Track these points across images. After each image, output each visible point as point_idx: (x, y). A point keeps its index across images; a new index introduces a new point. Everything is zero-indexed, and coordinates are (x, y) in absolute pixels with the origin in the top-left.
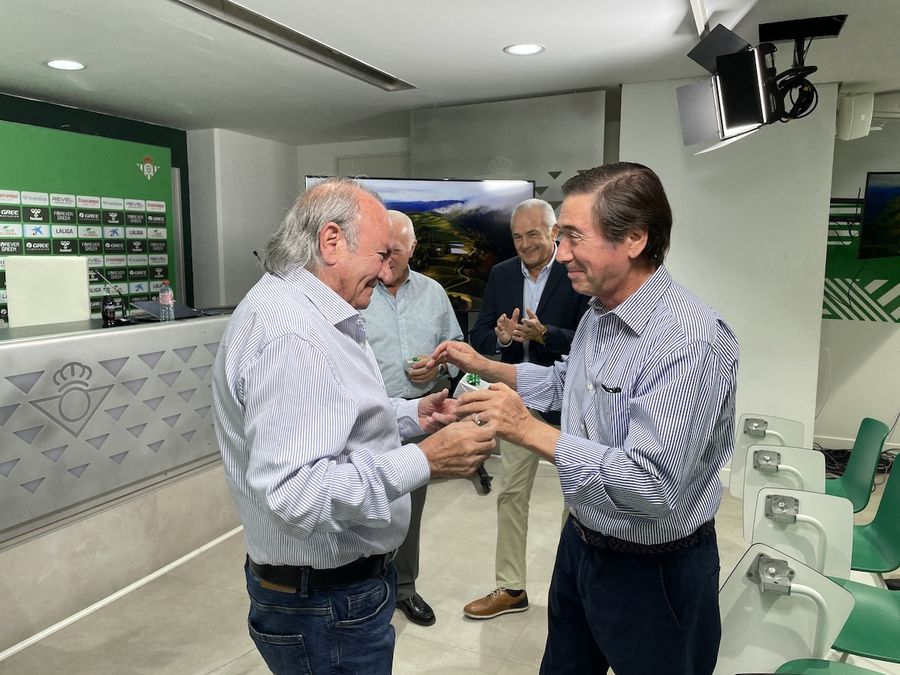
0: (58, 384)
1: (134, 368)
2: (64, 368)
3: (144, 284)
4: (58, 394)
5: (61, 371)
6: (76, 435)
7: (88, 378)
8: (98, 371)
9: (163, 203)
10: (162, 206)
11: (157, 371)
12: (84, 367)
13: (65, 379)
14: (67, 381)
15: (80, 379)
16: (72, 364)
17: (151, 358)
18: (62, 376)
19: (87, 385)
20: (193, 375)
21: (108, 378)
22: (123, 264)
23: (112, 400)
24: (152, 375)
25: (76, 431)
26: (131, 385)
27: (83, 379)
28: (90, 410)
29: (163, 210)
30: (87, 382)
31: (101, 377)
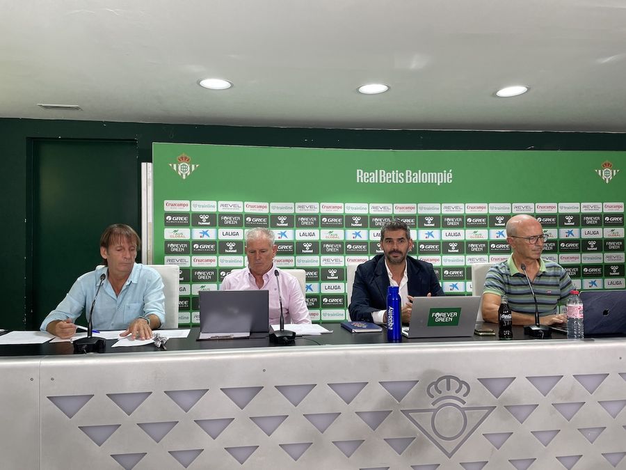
0: (432, 397)
1: (522, 391)
2: (440, 379)
3: (599, 281)
4: (431, 407)
5: (436, 383)
6: (450, 456)
7: (465, 395)
8: (477, 388)
9: (622, 204)
10: (621, 207)
11: (551, 398)
12: (462, 383)
13: (440, 392)
14: (441, 395)
15: (457, 395)
16: (448, 378)
17: (545, 382)
18: (436, 388)
19: (464, 403)
20: (601, 410)
21: (488, 399)
22: (577, 262)
23: (493, 424)
24: (545, 402)
25: (450, 451)
26: (517, 411)
27: (460, 395)
28: (465, 432)
29: (622, 210)
30: (465, 399)
31: (480, 396)
